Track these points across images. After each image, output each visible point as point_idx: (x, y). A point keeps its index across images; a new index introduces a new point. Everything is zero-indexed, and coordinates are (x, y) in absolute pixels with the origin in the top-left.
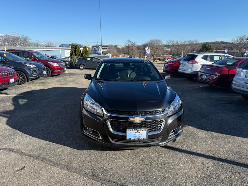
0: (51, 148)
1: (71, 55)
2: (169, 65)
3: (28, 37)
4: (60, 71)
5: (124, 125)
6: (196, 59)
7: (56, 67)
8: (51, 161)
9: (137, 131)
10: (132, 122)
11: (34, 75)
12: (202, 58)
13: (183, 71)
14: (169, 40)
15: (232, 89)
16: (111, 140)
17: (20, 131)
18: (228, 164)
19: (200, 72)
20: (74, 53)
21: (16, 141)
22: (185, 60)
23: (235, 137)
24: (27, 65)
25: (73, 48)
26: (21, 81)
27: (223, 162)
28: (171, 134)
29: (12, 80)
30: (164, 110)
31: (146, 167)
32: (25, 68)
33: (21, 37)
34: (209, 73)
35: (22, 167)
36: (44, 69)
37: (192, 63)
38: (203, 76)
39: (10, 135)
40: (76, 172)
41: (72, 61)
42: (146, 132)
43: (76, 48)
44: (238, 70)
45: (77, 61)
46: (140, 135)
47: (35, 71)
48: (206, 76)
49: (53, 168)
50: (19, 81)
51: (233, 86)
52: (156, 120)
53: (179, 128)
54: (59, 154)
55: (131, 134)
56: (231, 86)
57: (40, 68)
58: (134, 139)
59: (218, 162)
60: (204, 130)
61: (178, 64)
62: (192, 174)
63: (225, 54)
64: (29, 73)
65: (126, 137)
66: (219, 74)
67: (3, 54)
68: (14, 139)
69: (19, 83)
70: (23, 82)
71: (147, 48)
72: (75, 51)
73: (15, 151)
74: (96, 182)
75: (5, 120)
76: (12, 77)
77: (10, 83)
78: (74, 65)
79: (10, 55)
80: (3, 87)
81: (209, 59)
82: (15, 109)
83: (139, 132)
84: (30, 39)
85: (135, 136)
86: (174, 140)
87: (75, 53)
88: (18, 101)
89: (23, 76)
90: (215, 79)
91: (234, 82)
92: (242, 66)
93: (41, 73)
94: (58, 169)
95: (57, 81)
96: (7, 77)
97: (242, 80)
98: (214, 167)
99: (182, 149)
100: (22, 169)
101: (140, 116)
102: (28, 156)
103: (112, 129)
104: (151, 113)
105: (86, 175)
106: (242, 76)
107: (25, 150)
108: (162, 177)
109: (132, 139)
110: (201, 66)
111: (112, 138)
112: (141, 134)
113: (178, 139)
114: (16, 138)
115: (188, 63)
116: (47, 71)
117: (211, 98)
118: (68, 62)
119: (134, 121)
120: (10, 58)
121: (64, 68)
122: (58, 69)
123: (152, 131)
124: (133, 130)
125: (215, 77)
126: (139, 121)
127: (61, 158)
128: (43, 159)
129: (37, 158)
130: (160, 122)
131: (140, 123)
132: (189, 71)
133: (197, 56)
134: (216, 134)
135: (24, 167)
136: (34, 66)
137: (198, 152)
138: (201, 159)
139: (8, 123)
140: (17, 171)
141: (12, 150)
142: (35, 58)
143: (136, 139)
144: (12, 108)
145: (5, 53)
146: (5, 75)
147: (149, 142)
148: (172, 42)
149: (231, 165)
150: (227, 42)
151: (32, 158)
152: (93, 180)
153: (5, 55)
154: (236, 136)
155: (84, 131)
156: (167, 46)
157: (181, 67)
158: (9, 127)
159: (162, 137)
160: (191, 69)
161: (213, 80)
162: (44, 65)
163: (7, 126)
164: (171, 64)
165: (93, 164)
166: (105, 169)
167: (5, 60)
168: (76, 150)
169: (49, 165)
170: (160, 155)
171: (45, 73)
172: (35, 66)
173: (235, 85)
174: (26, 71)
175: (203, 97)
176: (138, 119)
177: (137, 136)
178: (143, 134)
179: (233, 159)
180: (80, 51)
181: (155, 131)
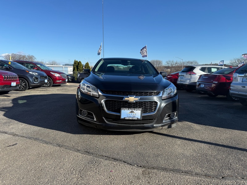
0: (45, 132)
1: (73, 70)
2: (168, 77)
3: (33, 56)
4: (62, 81)
5: (118, 105)
6: (195, 71)
7: (57, 78)
8: (44, 141)
9: (131, 111)
10: (127, 102)
11: (35, 83)
12: (200, 70)
13: (182, 83)
14: (168, 61)
15: (230, 95)
16: (105, 120)
17: (16, 120)
18: (225, 148)
19: (199, 82)
20: (76, 68)
21: (11, 127)
22: (183, 72)
23: (232, 130)
24: (30, 72)
25: (76, 63)
26: (23, 87)
27: (220, 146)
28: (166, 119)
29: (14, 84)
30: (159, 93)
31: (140, 147)
32: (27, 75)
33: (27, 56)
34: (207, 82)
35: (14, 144)
36: (46, 78)
37: (190, 75)
38: (202, 85)
39: (6, 123)
40: (68, 149)
41: (74, 76)
42: (140, 112)
43: (78, 64)
44: (235, 75)
45: (79, 75)
46: (134, 115)
47: (37, 78)
48: (204, 85)
49: (45, 145)
50: (21, 88)
51: (231, 92)
52: (150, 101)
53: (174, 114)
54: (53, 136)
55: (126, 113)
56: (229, 91)
57: (42, 76)
58: (128, 119)
59: (215, 146)
60: (202, 125)
61: (176, 76)
62: (188, 153)
63: (222, 67)
64: (31, 80)
65: (120, 116)
66: (217, 82)
67: (8, 62)
68: (9, 125)
69: (21, 89)
70: (24, 89)
71: (145, 49)
72: (77, 67)
73: (9, 133)
74: (87, 156)
75: (3, 113)
76: (14, 81)
77: (12, 86)
78: (76, 80)
79: (14, 64)
80: (4, 89)
81: (206, 70)
82: (13, 106)
83: (133, 112)
84: (35, 58)
85: (129, 116)
86: (170, 127)
87: (78, 69)
88: (17, 101)
89: (25, 83)
90: (213, 87)
91: (231, 88)
92: (238, 71)
93: (43, 81)
94: (51, 146)
95: (58, 90)
96: (9, 81)
97: (239, 84)
98: (210, 149)
99: (178, 136)
100: (13, 145)
101: (135, 96)
102: (21, 137)
103: (107, 109)
104: (146, 94)
105: (78, 151)
106: (239, 81)
107: (19, 133)
108: (156, 154)
109: (126, 119)
110: (199, 77)
111: (106, 118)
112: (136, 114)
113: (174, 125)
114: (12, 125)
115: (186, 74)
116: (49, 81)
117: (209, 104)
118: (70, 76)
119: (129, 100)
120: (14, 66)
121: (66, 79)
122: (59, 80)
123: (147, 112)
124: (128, 109)
125: (213, 85)
126: (133, 101)
127: (54, 139)
128: (36, 139)
129: (30, 138)
130: (154, 103)
131: (134, 103)
132: (188, 82)
133: (195, 68)
134: (213, 127)
135: (16, 144)
136: (36, 74)
137: (194, 139)
138: (196, 143)
139: (4, 115)
140: (8, 146)
141: (6, 133)
142: (38, 69)
143: (130, 119)
144: (11, 105)
145: (10, 62)
146: (8, 78)
147: (143, 124)
148: (171, 62)
149: (229, 149)
150: (226, 64)
151: (25, 138)
152: (84, 154)
153: (10, 63)
154: (234, 129)
155: (79, 115)
156: (168, 67)
157: (179, 79)
158: (5, 118)
159: (157, 119)
160: (190, 80)
161: (211, 88)
162: (46, 74)
163: (3, 117)
164: (170, 76)
165: (86, 144)
166: (97, 147)
167: (9, 67)
168: (70, 134)
169: (42, 144)
170: (155, 139)
171: (46, 81)
172: (38, 74)
173: (233, 90)
174: (28, 79)
175: (201, 103)
176: (132, 99)
177: (131, 115)
178: (137, 114)
179: (230, 145)
180: (82, 67)
181: (149, 112)
